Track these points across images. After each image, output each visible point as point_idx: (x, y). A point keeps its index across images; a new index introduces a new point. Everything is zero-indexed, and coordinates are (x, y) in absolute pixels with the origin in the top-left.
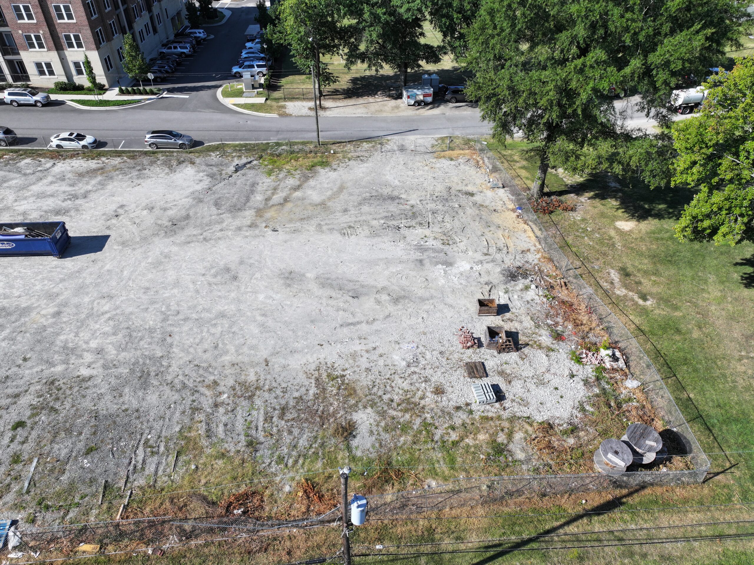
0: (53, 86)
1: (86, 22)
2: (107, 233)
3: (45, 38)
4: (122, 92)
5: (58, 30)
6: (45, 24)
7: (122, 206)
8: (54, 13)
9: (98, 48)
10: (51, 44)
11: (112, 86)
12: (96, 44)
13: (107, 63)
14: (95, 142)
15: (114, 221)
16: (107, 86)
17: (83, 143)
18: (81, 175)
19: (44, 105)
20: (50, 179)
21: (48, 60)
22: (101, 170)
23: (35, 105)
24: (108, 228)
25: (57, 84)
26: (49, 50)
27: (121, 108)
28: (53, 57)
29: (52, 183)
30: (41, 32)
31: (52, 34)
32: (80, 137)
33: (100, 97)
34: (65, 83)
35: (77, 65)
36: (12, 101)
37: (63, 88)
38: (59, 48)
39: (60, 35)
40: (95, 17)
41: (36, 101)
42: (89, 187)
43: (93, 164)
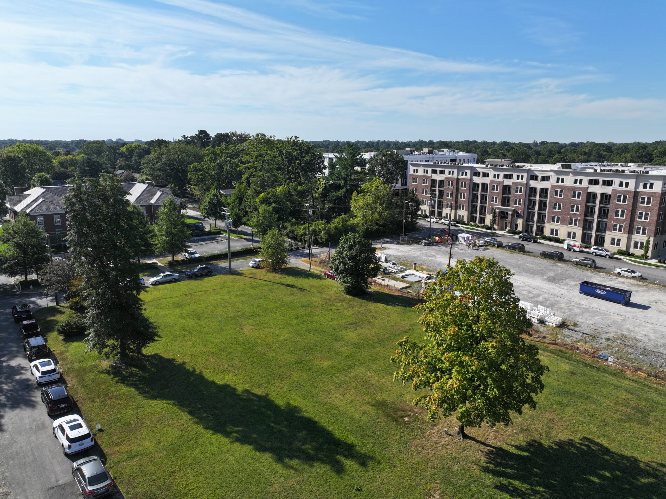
0: (616, 251)
1: (655, 222)
2: (650, 306)
3: (625, 227)
4: (660, 262)
5: (635, 224)
6: (629, 220)
7: (659, 300)
8: (637, 215)
9: (655, 236)
10: (627, 230)
11: (653, 258)
12: (655, 234)
13: (656, 246)
14: (641, 276)
15: (655, 304)
16: (650, 257)
17: (633, 274)
18: (633, 285)
19: (610, 258)
20: (616, 282)
21: (619, 238)
22: (646, 286)
23: (605, 257)
24: (651, 304)
25: (618, 250)
26: (624, 233)
27: (658, 268)
28: (623, 237)
29: (617, 283)
30: (625, 224)
31: (630, 226)
32: (633, 272)
33: (646, 261)
34: (624, 251)
35: (636, 243)
36: (593, 252)
37: (621, 253)
38: (630, 232)
39: (634, 227)
40: (660, 221)
41: (607, 255)
42: (639, 290)
43: (640, 283)
